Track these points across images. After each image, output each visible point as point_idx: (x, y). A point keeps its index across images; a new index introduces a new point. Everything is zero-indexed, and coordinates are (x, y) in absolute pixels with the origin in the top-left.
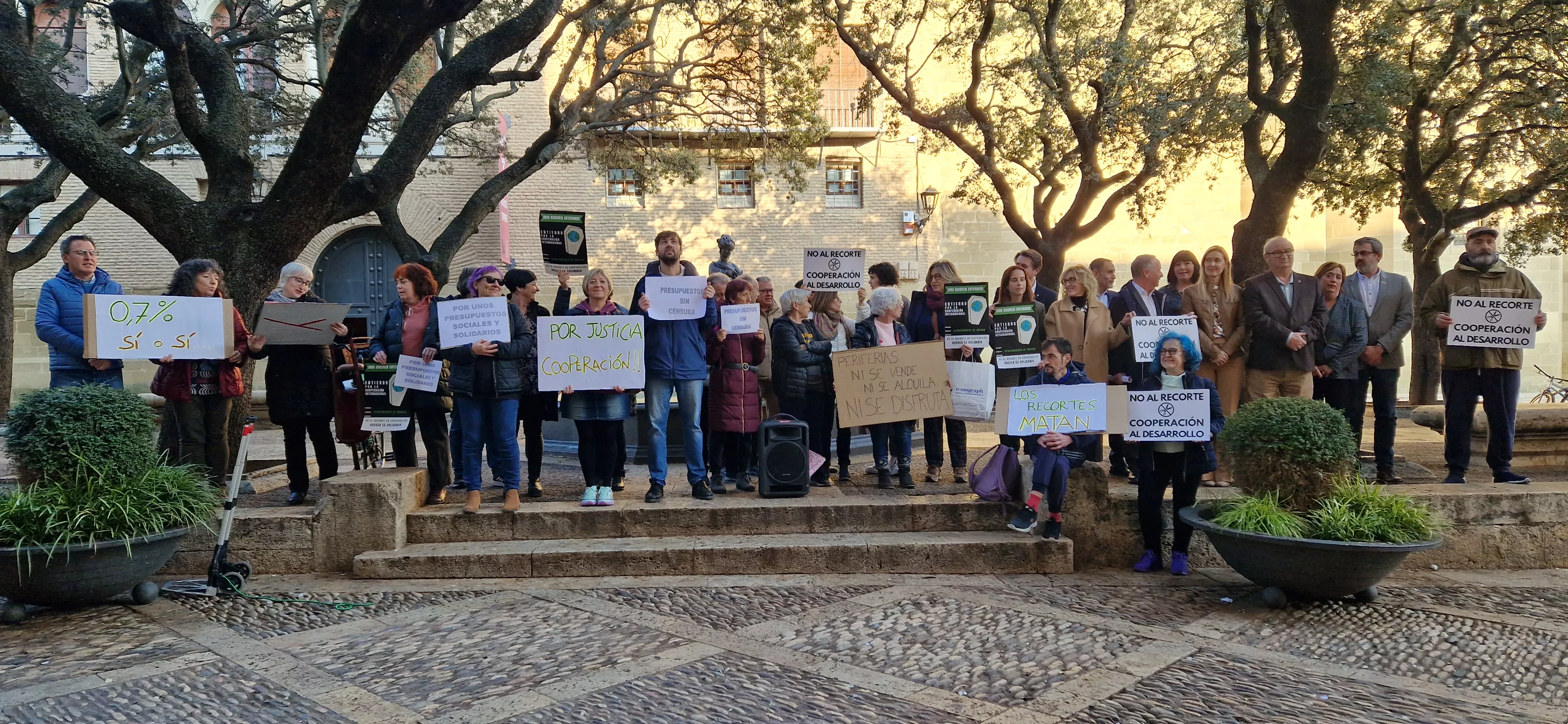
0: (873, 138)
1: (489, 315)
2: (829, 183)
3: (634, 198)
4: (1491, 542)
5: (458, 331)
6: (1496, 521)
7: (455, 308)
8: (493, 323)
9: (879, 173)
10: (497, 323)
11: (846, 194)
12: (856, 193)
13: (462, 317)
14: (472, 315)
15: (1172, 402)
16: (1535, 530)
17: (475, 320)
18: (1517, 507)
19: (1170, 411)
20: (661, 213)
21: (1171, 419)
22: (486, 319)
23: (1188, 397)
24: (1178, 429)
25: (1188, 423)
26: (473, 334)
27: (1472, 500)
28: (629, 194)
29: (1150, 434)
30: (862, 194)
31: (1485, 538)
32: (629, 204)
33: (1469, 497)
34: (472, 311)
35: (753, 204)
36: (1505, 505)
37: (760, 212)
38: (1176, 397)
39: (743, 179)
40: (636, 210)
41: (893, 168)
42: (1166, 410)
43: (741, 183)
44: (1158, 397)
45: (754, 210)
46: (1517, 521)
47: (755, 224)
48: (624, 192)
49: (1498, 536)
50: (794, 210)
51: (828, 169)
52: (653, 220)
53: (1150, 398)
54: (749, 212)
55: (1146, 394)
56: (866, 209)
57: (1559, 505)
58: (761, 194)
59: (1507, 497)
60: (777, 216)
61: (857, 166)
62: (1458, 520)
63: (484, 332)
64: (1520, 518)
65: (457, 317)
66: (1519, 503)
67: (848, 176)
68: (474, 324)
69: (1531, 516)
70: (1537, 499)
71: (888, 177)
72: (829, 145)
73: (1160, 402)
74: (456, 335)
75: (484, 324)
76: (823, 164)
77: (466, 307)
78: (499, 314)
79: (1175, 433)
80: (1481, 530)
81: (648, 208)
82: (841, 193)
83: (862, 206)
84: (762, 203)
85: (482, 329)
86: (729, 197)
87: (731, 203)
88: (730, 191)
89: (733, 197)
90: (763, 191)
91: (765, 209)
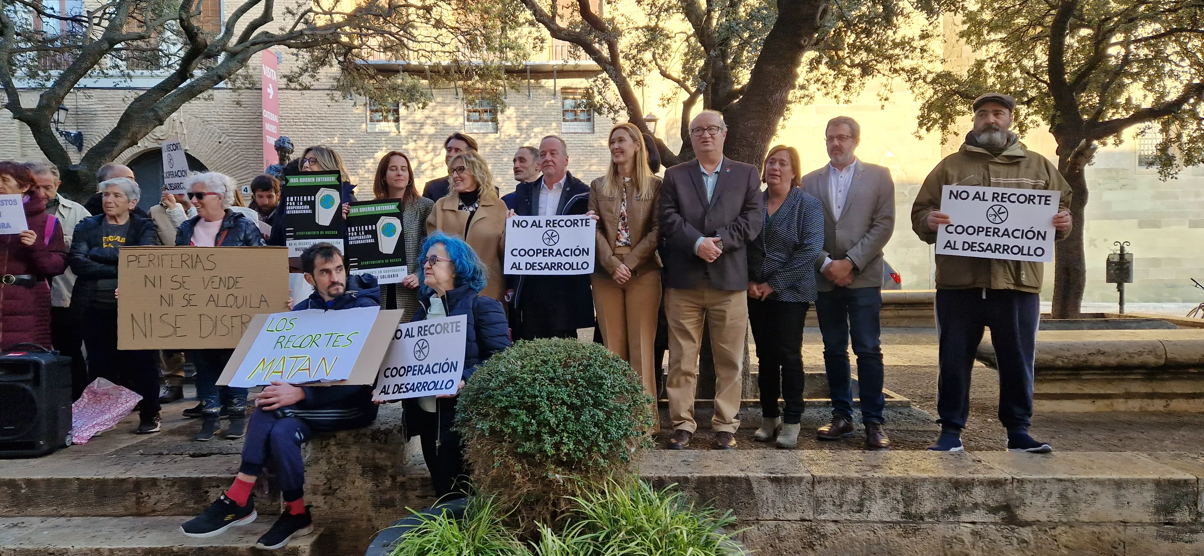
2: (565, 112)
3: (392, 124)
4: (957, 548)
6: (964, 517)
16: (1026, 533)
18: (996, 497)
20: (415, 137)
27: (928, 486)
30: (595, 122)
31: (948, 542)
32: (387, 130)
33: (924, 480)
35: (497, 130)
36: (978, 494)
37: (503, 137)
39: (488, 108)
40: (392, 134)
43: (486, 111)
44: (415, 331)
45: (497, 135)
46: (998, 518)
47: (498, 147)
48: (383, 120)
49: (968, 539)
50: (532, 135)
51: (565, 99)
52: (407, 144)
53: (407, 333)
54: (492, 136)
56: (597, 135)
57: (1062, 496)
58: (504, 121)
59: (981, 483)
60: (518, 141)
62: (907, 515)
64: (1002, 514)
66: (1000, 491)
69: (1019, 512)
70: (1029, 487)
72: (564, 77)
76: (559, 94)
80: (942, 529)
81: (403, 133)
83: (593, 131)
84: (504, 129)
86: (476, 123)
87: (478, 129)
88: (478, 119)
89: (479, 123)
90: (506, 118)
91: (507, 134)
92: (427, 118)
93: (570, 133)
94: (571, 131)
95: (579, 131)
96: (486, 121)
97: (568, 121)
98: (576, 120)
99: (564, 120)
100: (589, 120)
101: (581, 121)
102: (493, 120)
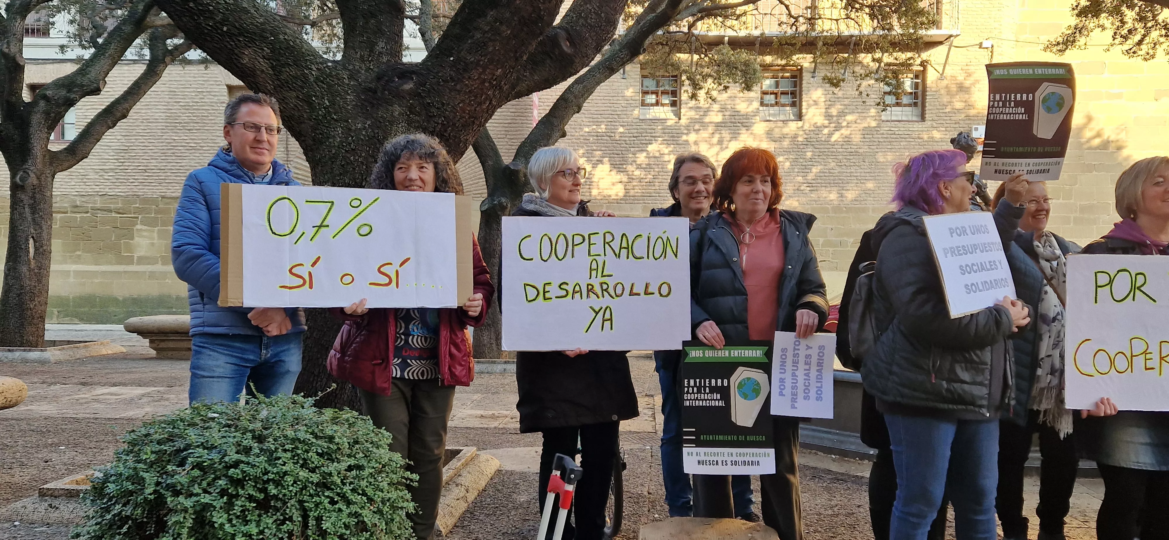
0: (941, 43)
2: (885, 94)
9: (945, 82)
11: (905, 105)
12: (915, 104)
20: (698, 126)
28: (663, 105)
30: (923, 106)
32: (663, 116)
37: (806, 125)
39: (789, 90)
40: (670, 122)
41: (961, 78)
43: (786, 94)
48: (657, 104)
50: (845, 124)
51: (885, 77)
52: (688, 134)
56: (928, 124)
60: (825, 131)
61: (921, 75)
67: (908, 85)
71: (954, 88)
76: (881, 72)
81: (684, 120)
82: (898, 104)
83: (923, 118)
84: (808, 116)
86: (771, 108)
87: (774, 115)
88: (773, 102)
89: (776, 108)
90: (811, 102)
91: (813, 122)
96: (784, 105)
102: (793, 104)
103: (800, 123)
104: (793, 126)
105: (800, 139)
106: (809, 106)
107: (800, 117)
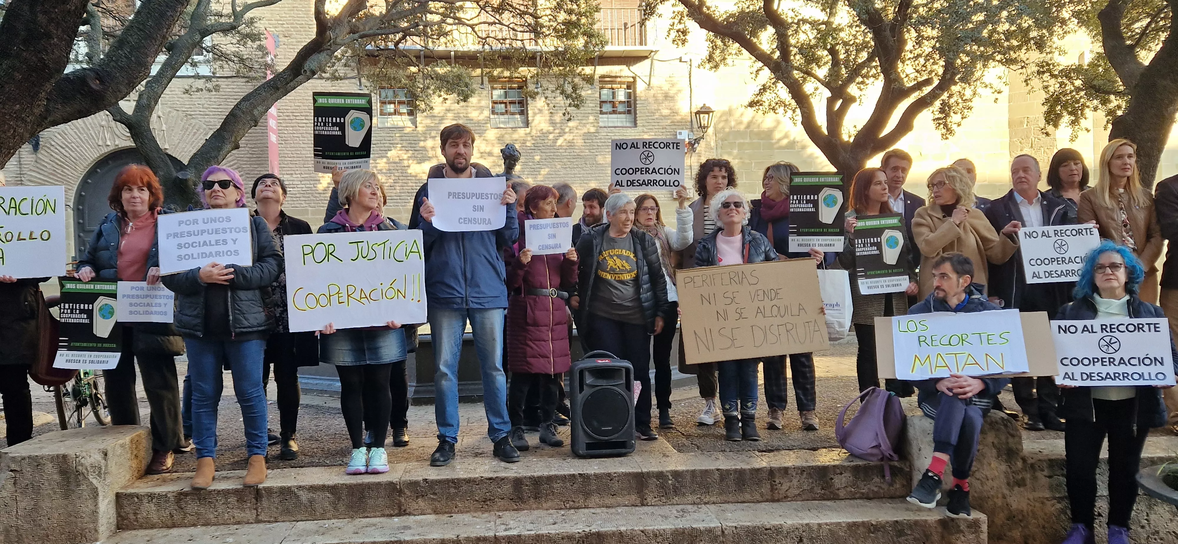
0: (646, 57)
1: (224, 231)
2: (602, 102)
3: (406, 118)
5: (183, 252)
7: (180, 223)
8: (230, 242)
10: (235, 241)
13: (189, 234)
14: (203, 232)
15: (1117, 334)
17: (206, 237)
19: (1116, 346)
21: (1117, 357)
22: (221, 237)
23: (1139, 328)
24: (1130, 369)
25: (1141, 361)
26: (204, 255)
28: (402, 114)
29: (1090, 376)
32: (402, 124)
34: (201, 226)
37: (533, 131)
38: (1122, 328)
39: (516, 99)
41: (666, 88)
42: (1109, 345)
43: (514, 103)
44: (1097, 328)
48: (398, 112)
50: (566, 130)
51: (602, 87)
53: (1085, 329)
55: (1080, 324)
60: (550, 135)
63: (218, 254)
65: (182, 235)
67: (621, 96)
68: (205, 244)
72: (603, 64)
73: (1100, 335)
74: (180, 257)
75: (217, 242)
76: (597, 83)
77: (195, 222)
78: (238, 230)
79: (1125, 376)
84: (534, 123)
85: (214, 249)
86: (501, 116)
87: (504, 123)
88: (504, 111)
89: (506, 116)
90: (537, 111)
91: (539, 129)
92: (448, 110)
93: (609, 127)
94: (610, 125)
95: (619, 125)
96: (513, 114)
97: (606, 113)
98: (614, 112)
99: (602, 113)
100: (629, 112)
101: (620, 113)
102: (522, 113)
103: (528, 130)
104: (522, 132)
105: (528, 144)
106: (535, 114)
107: (527, 124)
